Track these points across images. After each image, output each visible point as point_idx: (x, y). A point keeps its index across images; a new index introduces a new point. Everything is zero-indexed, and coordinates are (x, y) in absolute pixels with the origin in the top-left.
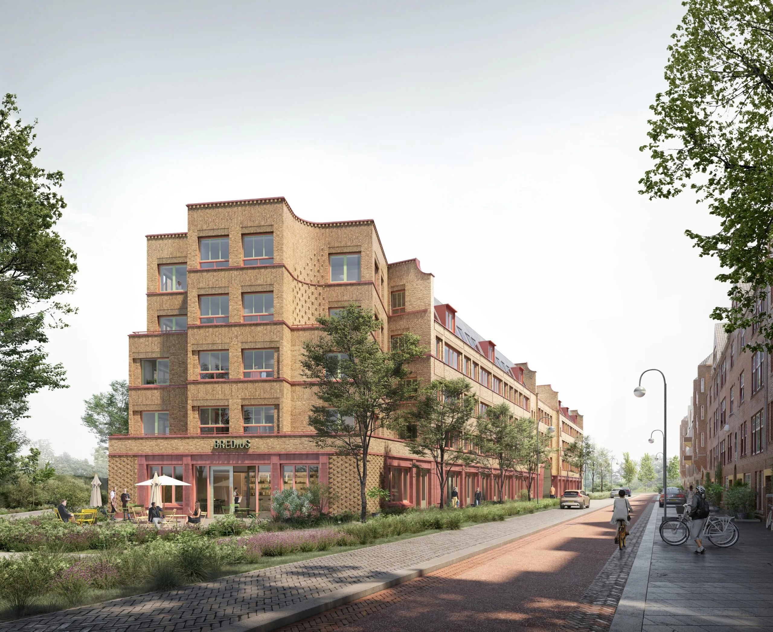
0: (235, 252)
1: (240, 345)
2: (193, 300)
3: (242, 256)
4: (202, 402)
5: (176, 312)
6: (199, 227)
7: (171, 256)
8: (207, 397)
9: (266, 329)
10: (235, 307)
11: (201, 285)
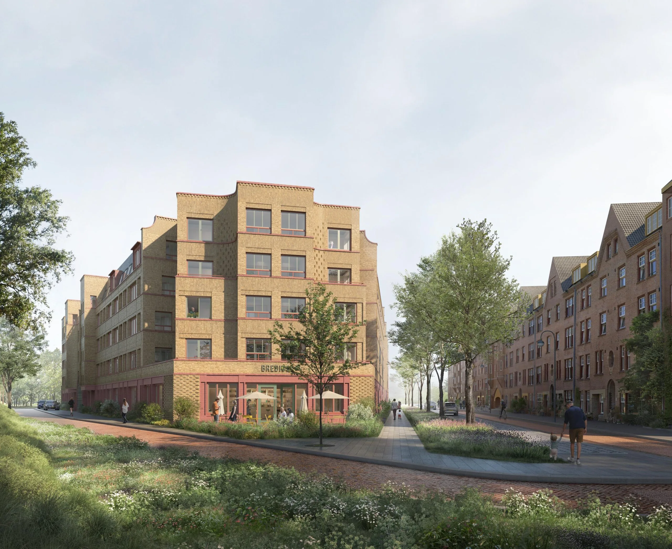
0: (277, 224)
1: (280, 293)
2: (242, 256)
3: (280, 226)
4: (249, 335)
5: (202, 259)
6: (247, 200)
7: (199, 212)
8: (254, 331)
9: (300, 283)
10: (276, 265)
11: (249, 245)
